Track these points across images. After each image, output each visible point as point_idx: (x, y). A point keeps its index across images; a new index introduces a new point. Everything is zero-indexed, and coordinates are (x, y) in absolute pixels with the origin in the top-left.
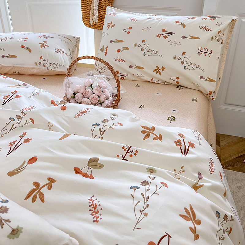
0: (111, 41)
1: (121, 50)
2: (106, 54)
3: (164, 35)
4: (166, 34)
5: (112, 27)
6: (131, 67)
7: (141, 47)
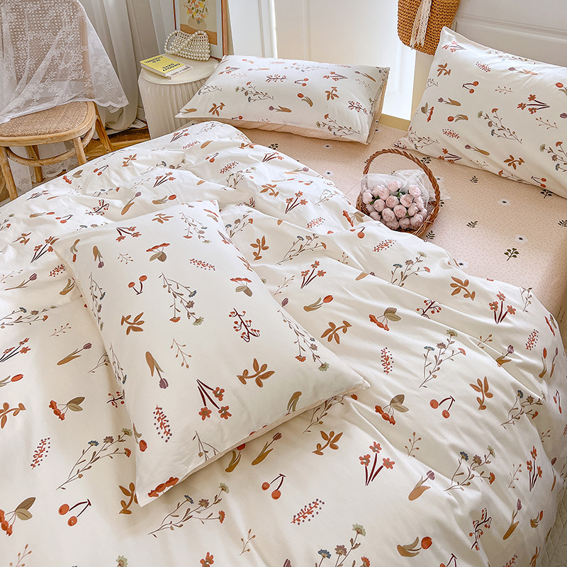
0: (441, 100)
1: (455, 119)
2: (429, 119)
3: (531, 107)
4: (534, 104)
5: (445, 74)
6: (468, 147)
7: (488, 120)
